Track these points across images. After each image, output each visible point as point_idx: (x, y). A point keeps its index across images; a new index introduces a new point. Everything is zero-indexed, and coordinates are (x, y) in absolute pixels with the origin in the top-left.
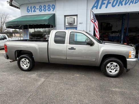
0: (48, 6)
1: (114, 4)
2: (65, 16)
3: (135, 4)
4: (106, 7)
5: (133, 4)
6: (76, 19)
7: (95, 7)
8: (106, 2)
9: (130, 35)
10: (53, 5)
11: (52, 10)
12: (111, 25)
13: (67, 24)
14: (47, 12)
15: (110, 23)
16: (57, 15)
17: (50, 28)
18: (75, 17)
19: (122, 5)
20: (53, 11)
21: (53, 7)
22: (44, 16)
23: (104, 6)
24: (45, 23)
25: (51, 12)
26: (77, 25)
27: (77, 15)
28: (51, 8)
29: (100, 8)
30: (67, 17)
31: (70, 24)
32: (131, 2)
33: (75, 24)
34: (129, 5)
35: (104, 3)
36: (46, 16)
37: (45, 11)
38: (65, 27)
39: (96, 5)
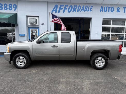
0: (9, 5)
1: (70, 10)
2: (27, 16)
3: (84, 11)
4: (64, 12)
5: (83, 11)
6: (38, 20)
7: (55, 11)
8: (63, 7)
9: (86, 36)
10: (14, 5)
11: (13, 9)
12: (71, 28)
13: (29, 24)
14: (8, 11)
15: (71, 26)
16: (18, 15)
17: (11, 26)
18: (37, 18)
19: (75, 11)
20: (15, 10)
21: (15, 7)
22: (5, 14)
23: (62, 11)
24: (4, 22)
25: (13, 11)
26: (39, 26)
27: (38, 17)
28: (12, 7)
29: (59, 12)
30: (29, 18)
31: (32, 24)
32: (82, 10)
33: (38, 24)
34: (81, 12)
35: (62, 9)
36: (6, 14)
37: (6, 10)
38: (27, 26)
39: (55, 9)
